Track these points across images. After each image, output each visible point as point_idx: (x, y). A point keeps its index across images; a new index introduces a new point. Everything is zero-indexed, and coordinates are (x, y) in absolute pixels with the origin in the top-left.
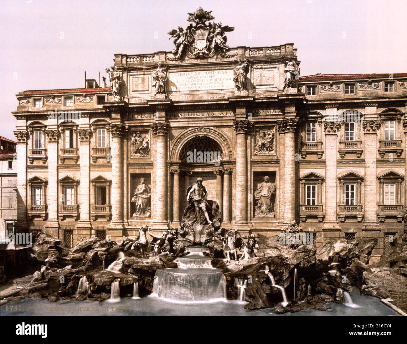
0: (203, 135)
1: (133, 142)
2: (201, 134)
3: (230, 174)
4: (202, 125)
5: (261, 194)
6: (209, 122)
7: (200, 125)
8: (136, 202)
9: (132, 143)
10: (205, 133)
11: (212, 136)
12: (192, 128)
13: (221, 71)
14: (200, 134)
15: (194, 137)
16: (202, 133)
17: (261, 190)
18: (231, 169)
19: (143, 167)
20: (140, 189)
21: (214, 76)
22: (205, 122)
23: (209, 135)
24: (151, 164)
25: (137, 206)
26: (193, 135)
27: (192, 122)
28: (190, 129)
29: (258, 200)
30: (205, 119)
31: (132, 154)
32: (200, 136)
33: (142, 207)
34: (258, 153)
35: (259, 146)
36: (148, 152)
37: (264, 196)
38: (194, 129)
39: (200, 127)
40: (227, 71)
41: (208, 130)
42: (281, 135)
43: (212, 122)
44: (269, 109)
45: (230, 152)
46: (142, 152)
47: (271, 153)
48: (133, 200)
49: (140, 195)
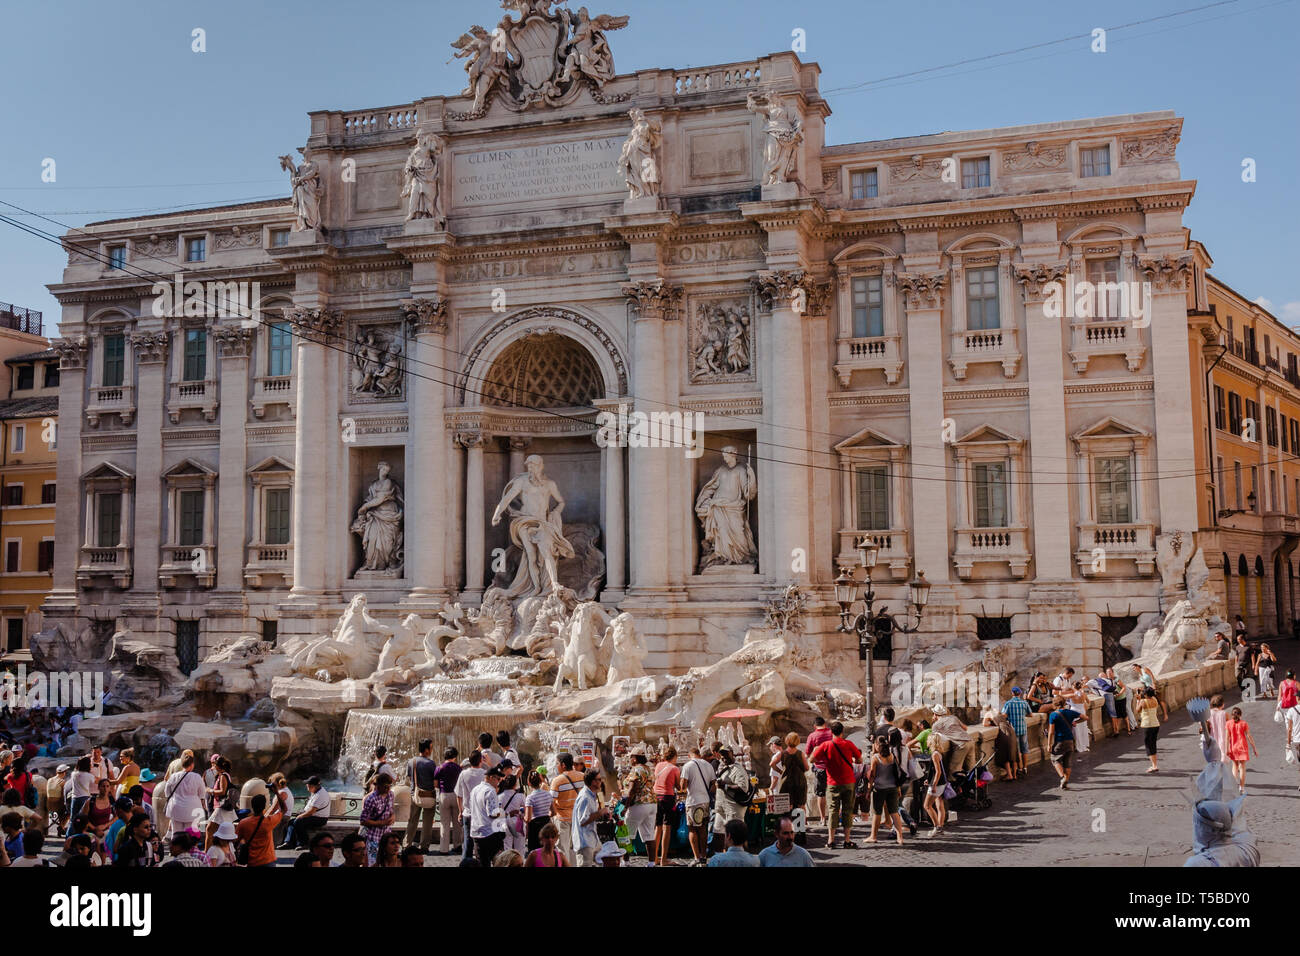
0: (547, 331)
1: (357, 358)
2: (541, 325)
4: (545, 299)
5: (715, 500)
6: (563, 290)
7: (538, 300)
8: (364, 533)
10: (551, 324)
11: (571, 331)
13: (595, 142)
14: (538, 328)
15: (522, 335)
17: (716, 490)
19: (384, 429)
20: (375, 495)
21: (576, 159)
22: (551, 291)
23: (563, 329)
25: (368, 543)
26: (518, 329)
27: (515, 294)
29: (706, 518)
30: (550, 283)
32: (540, 332)
34: (704, 376)
35: (706, 355)
36: (399, 384)
37: (723, 506)
38: (522, 313)
39: (539, 307)
40: (612, 141)
41: (560, 313)
42: (765, 320)
43: (571, 289)
44: (727, 244)
45: (623, 378)
46: (381, 386)
47: (743, 375)
48: (357, 527)
49: (377, 514)
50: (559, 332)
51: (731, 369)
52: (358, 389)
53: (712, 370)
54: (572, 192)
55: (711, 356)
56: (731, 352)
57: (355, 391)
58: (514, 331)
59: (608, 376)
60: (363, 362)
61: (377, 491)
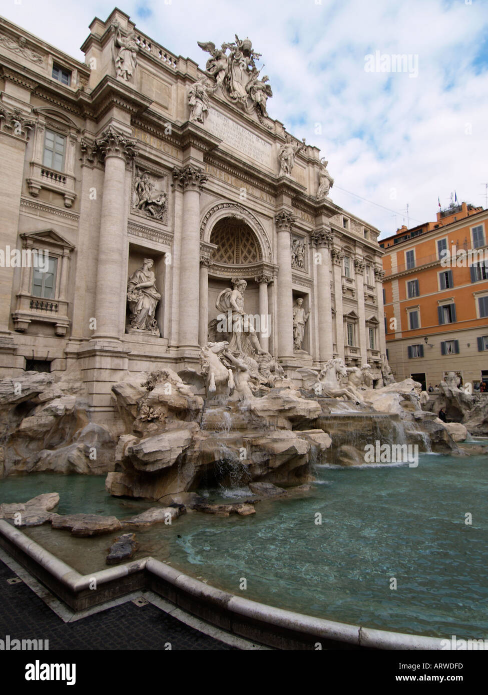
0: (241, 218)
2: (240, 215)
3: (270, 285)
4: (241, 202)
5: (298, 321)
7: (238, 201)
8: (138, 302)
9: (136, 185)
10: (244, 216)
11: (251, 223)
12: (229, 201)
13: (260, 140)
14: (238, 215)
15: (230, 215)
16: (239, 213)
18: (272, 278)
19: (154, 238)
21: (252, 141)
22: (245, 200)
23: (247, 221)
24: (169, 237)
26: (229, 211)
27: (229, 192)
28: (226, 201)
32: (239, 217)
36: (163, 214)
37: (301, 324)
38: (231, 204)
39: (238, 204)
40: (266, 144)
41: (247, 212)
42: (314, 250)
43: (253, 203)
44: (303, 213)
45: (270, 254)
46: (153, 211)
47: (303, 270)
48: (133, 297)
49: (148, 291)
51: (299, 266)
52: (136, 206)
54: (251, 156)
55: (294, 257)
56: (300, 258)
57: (134, 207)
58: (227, 211)
59: (265, 251)
60: (142, 190)
61: (148, 277)
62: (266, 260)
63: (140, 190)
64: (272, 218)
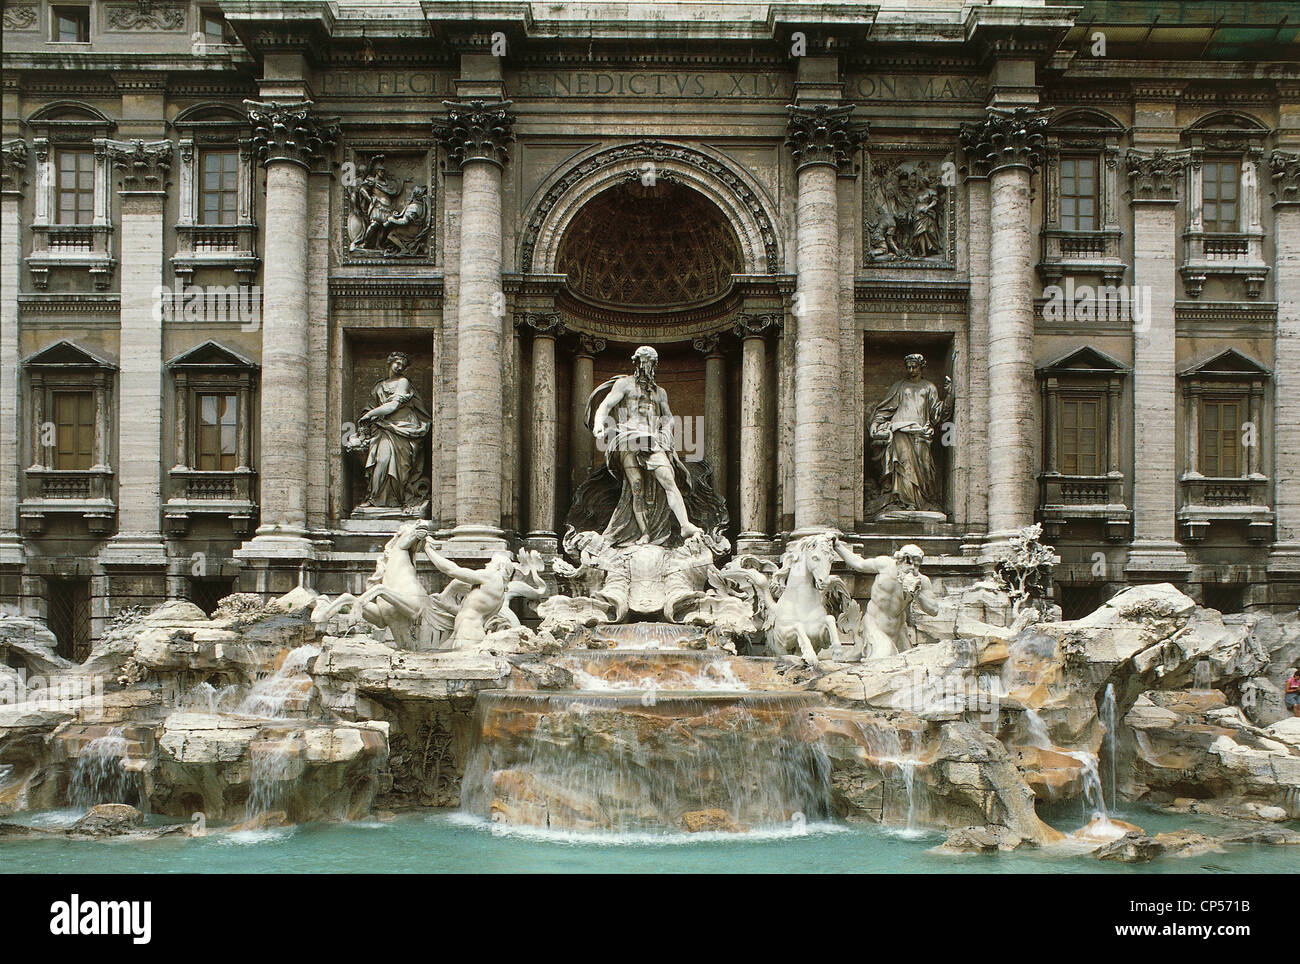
0: (659, 177)
1: (357, 196)
3: (772, 336)
4: (656, 131)
5: (897, 424)
6: (684, 120)
7: (647, 131)
8: (367, 451)
9: (354, 199)
10: (668, 167)
11: (697, 180)
12: (615, 144)
14: (645, 172)
15: (621, 181)
16: (652, 166)
17: (895, 411)
18: (773, 318)
19: (400, 303)
20: (383, 399)
22: (669, 120)
23: (684, 176)
24: (435, 294)
25: (373, 467)
26: (617, 171)
27: (613, 120)
28: (605, 146)
29: (884, 447)
30: (668, 108)
31: (352, 247)
33: (392, 472)
34: (882, 257)
35: (886, 229)
36: (424, 239)
37: (907, 433)
38: (621, 148)
39: (647, 141)
41: (680, 153)
42: (976, 188)
43: (698, 120)
44: (926, 79)
45: (771, 248)
46: (396, 241)
47: (933, 261)
48: (354, 442)
49: (390, 425)
50: (677, 181)
51: (917, 251)
52: (358, 243)
53: (891, 249)
56: (921, 228)
58: (607, 174)
59: (752, 245)
60: (368, 203)
61: (388, 394)
62: (755, 270)
63: (363, 205)
64: (780, 139)
